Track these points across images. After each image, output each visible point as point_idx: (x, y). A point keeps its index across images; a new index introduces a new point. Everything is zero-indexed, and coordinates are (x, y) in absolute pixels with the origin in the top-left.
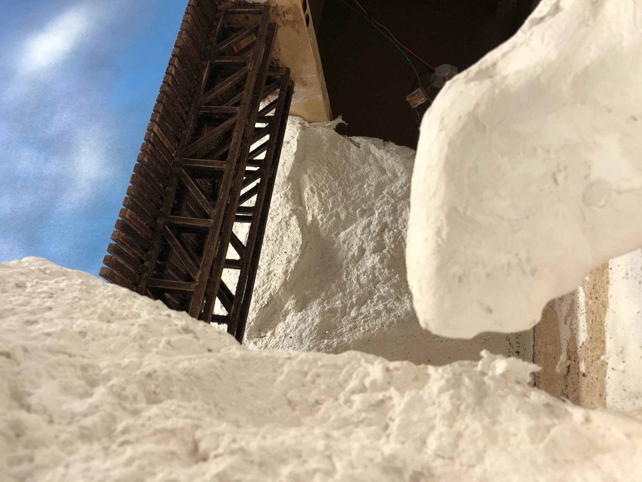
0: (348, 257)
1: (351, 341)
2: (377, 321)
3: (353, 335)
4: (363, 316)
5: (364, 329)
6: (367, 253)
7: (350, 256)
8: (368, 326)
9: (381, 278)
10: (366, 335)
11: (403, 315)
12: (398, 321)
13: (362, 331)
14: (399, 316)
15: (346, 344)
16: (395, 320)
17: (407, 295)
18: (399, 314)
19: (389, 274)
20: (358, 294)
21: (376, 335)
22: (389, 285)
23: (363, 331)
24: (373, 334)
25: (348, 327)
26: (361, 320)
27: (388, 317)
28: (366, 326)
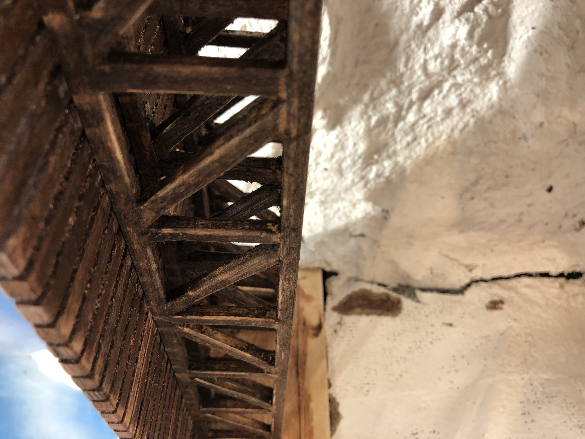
0: (409, 28)
1: (409, 161)
2: (445, 125)
3: (410, 152)
4: (425, 120)
5: (427, 140)
6: (447, 16)
7: (413, 26)
8: (433, 134)
9: (462, 62)
10: (428, 151)
11: (485, 109)
12: (476, 122)
13: (423, 144)
16: (472, 121)
17: (497, 79)
18: (478, 108)
19: (476, 53)
20: (422, 86)
21: (442, 147)
22: (473, 70)
23: (426, 144)
24: (438, 147)
25: (404, 142)
26: (423, 125)
27: (461, 115)
28: (429, 135)
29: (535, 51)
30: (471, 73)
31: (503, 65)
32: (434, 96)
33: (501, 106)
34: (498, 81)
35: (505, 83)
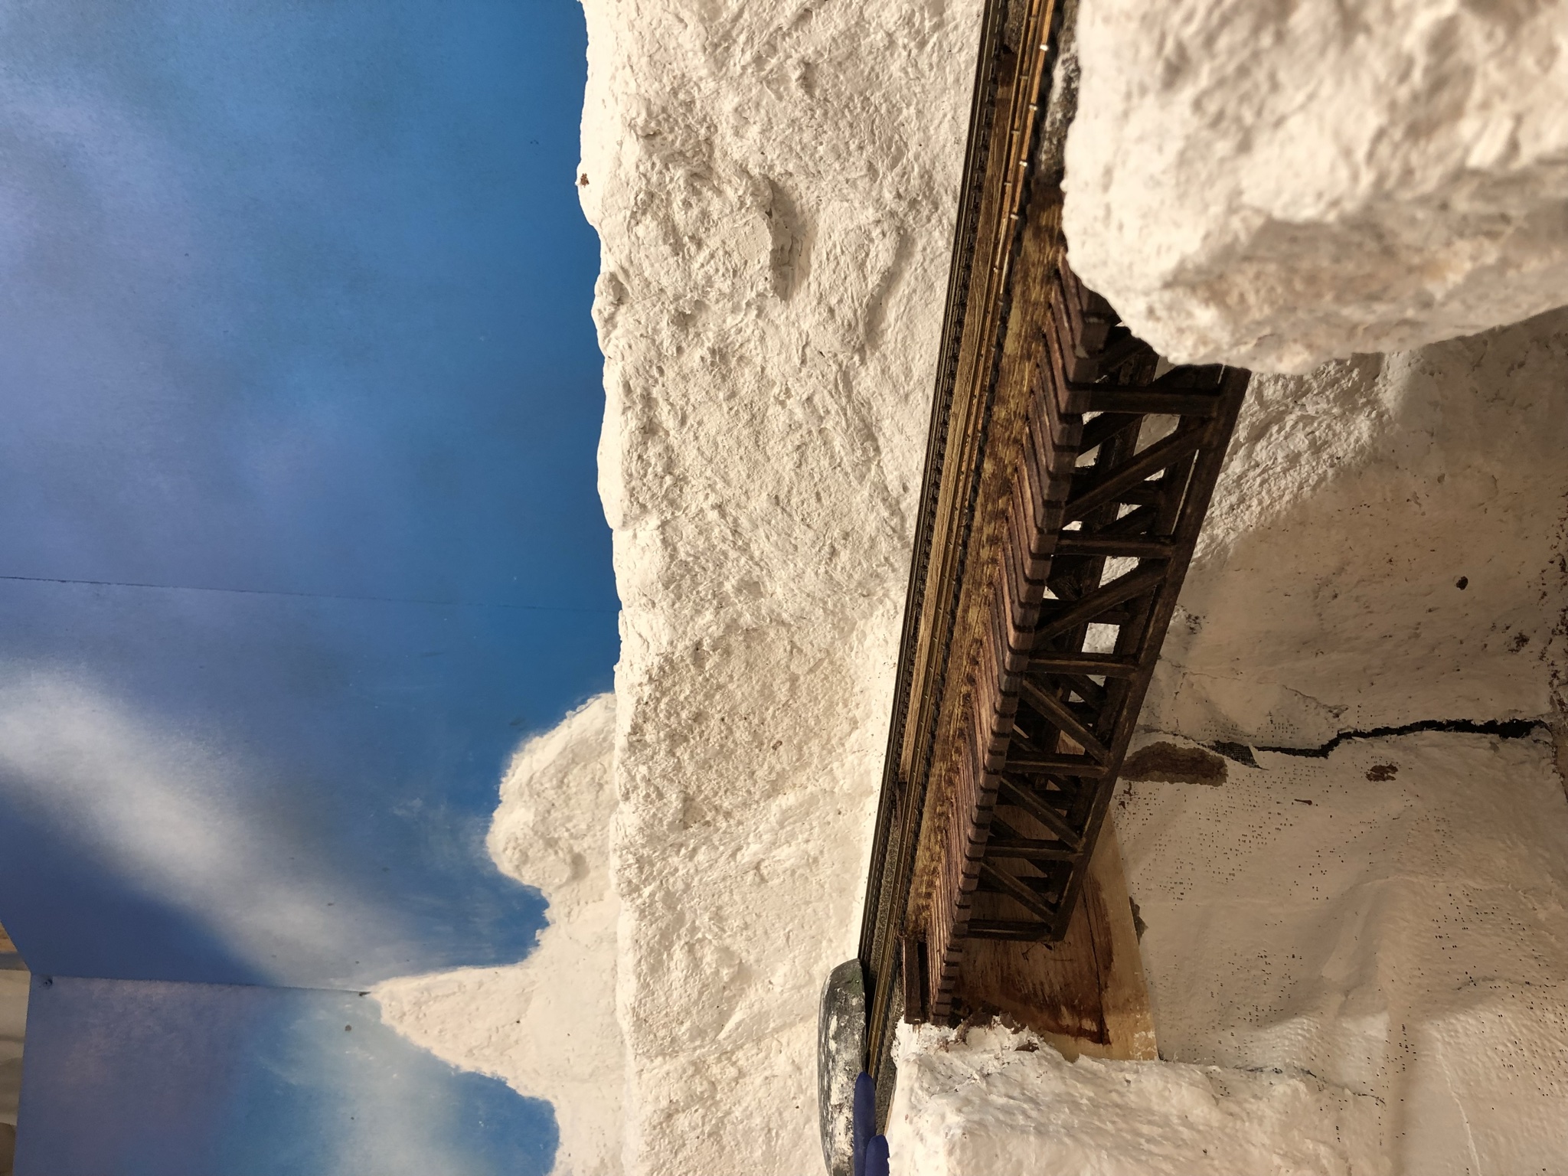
1: (1233, 535)
2: (1289, 478)
3: (1235, 520)
4: (1258, 471)
5: (1260, 502)
8: (1269, 491)
9: (1315, 385)
10: (1263, 518)
11: (1350, 455)
12: (1337, 475)
13: (1256, 508)
14: (1338, 458)
15: (1219, 545)
16: (1330, 472)
17: (1367, 410)
18: (1341, 454)
19: (1336, 373)
20: (1254, 419)
21: (1284, 513)
22: (1331, 396)
23: (1259, 508)
24: (1279, 512)
25: (1226, 505)
26: (1254, 479)
27: (1314, 464)
28: (1264, 493)
29: (1423, 370)
30: (1328, 402)
31: (1376, 389)
32: (1271, 435)
33: (1376, 450)
34: (1370, 413)
35: (1380, 415)
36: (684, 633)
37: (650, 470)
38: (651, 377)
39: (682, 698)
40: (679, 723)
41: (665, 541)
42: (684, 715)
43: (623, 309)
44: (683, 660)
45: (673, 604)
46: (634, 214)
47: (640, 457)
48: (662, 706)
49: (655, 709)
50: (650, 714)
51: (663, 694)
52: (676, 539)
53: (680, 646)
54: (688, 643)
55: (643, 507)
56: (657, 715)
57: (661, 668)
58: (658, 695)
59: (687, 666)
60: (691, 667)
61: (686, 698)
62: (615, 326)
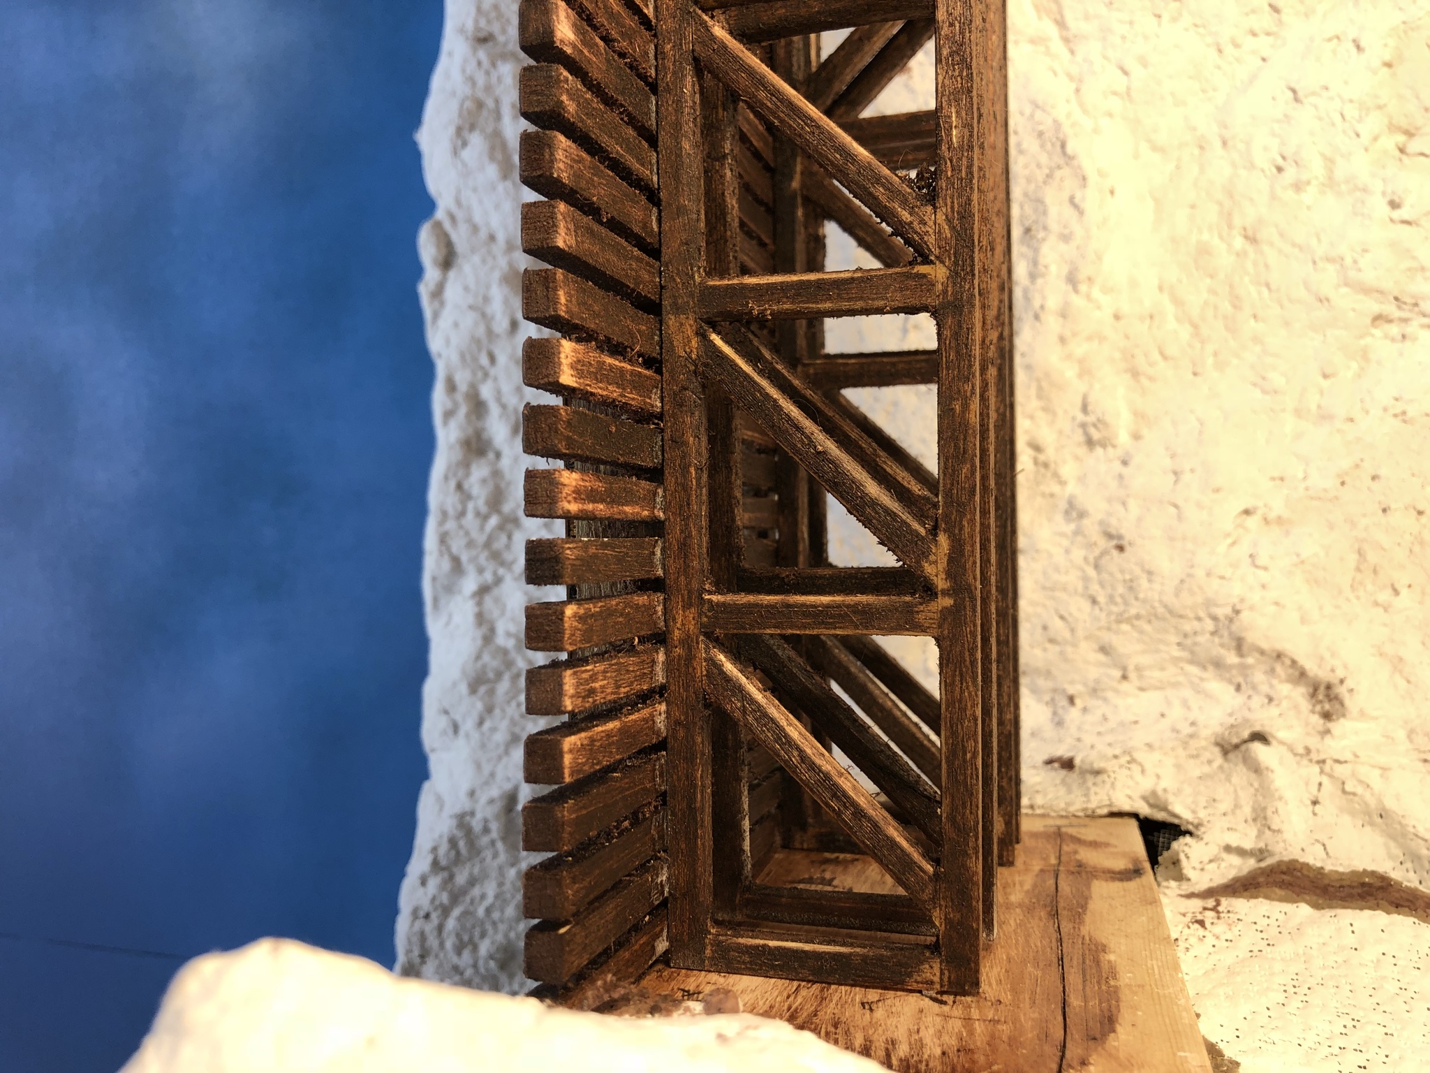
36: (492, 775)
37: (470, 506)
38: (482, 368)
39: (481, 912)
40: (475, 966)
41: (481, 618)
42: (485, 947)
43: (452, 274)
44: (486, 830)
45: (481, 723)
46: (459, 130)
47: (459, 486)
48: (451, 924)
49: (440, 928)
50: (433, 941)
51: (455, 898)
52: (496, 613)
53: (483, 799)
54: (495, 792)
55: (456, 562)
56: (442, 945)
57: (453, 842)
58: (445, 898)
59: (493, 843)
60: (500, 846)
61: (488, 911)
62: (442, 304)
